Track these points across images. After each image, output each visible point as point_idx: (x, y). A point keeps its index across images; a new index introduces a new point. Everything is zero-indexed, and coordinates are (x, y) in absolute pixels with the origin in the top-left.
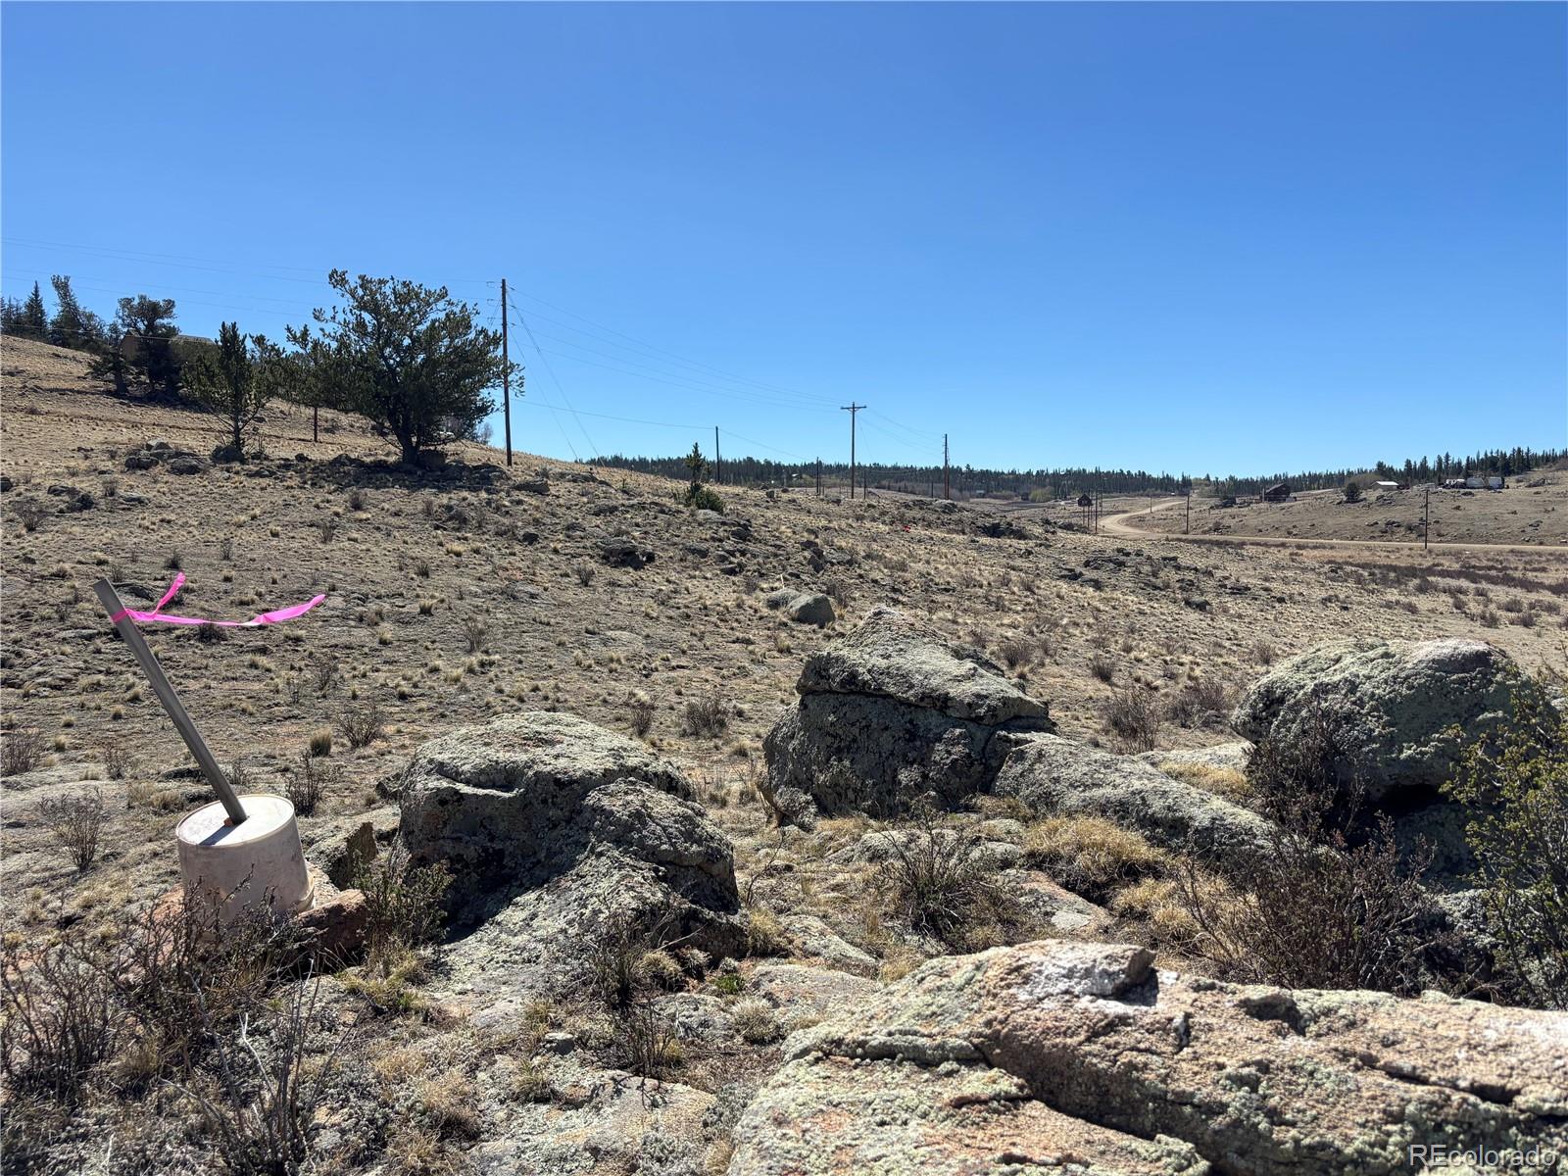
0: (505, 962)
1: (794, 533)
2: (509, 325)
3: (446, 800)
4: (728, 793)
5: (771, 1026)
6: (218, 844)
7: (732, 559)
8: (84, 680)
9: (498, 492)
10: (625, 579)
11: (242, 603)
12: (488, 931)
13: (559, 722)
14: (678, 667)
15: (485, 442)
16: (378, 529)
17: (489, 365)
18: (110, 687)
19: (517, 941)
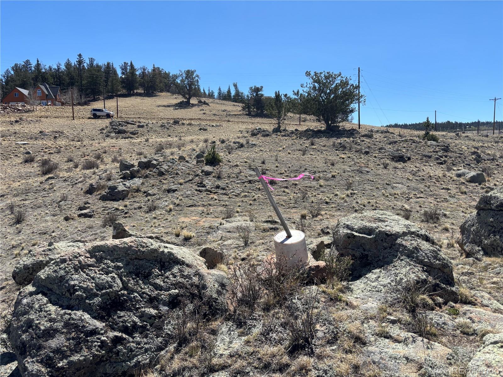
0: (370, 290)
1: (468, 148)
2: (360, 82)
3: (350, 237)
4: (443, 243)
5: (472, 329)
6: (285, 243)
7: (441, 159)
8: (243, 194)
9: (356, 138)
10: (400, 166)
11: (281, 174)
12: (363, 280)
13: (386, 214)
14: (420, 197)
15: (351, 122)
16: (319, 151)
17: (354, 96)
18: (249, 196)
19: (373, 284)
